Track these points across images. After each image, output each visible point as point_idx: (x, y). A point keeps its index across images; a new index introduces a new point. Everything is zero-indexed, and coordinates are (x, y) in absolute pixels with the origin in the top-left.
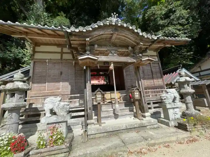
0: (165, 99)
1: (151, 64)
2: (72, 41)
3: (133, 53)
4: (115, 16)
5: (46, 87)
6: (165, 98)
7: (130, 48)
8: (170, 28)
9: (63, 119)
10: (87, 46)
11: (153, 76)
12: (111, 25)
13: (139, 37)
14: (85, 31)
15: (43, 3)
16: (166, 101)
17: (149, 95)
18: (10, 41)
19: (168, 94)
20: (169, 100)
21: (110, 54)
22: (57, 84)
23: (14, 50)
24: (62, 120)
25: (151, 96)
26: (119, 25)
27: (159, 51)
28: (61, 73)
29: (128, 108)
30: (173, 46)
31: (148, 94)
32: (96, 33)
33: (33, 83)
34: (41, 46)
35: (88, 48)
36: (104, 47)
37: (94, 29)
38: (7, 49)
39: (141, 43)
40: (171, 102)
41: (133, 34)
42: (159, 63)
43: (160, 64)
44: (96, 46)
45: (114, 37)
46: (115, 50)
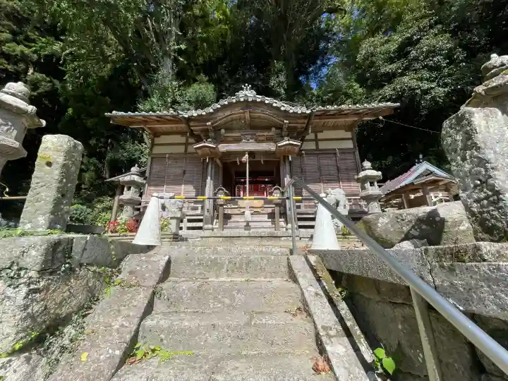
1: (338, 156)
2: (192, 126)
4: (248, 88)
7: (273, 129)
8: (406, 79)
11: (339, 177)
12: (238, 102)
13: (281, 113)
14: (204, 113)
15: (173, 65)
18: (124, 132)
21: (244, 140)
22: (177, 187)
23: (129, 146)
26: (250, 100)
28: (184, 172)
29: (270, 220)
30: (381, 118)
32: (221, 115)
33: (149, 185)
34: (161, 136)
35: (212, 134)
36: (236, 131)
37: (217, 110)
38: (120, 145)
39: (285, 121)
42: (354, 153)
43: (357, 153)
44: (223, 131)
45: (247, 115)
46: (252, 135)
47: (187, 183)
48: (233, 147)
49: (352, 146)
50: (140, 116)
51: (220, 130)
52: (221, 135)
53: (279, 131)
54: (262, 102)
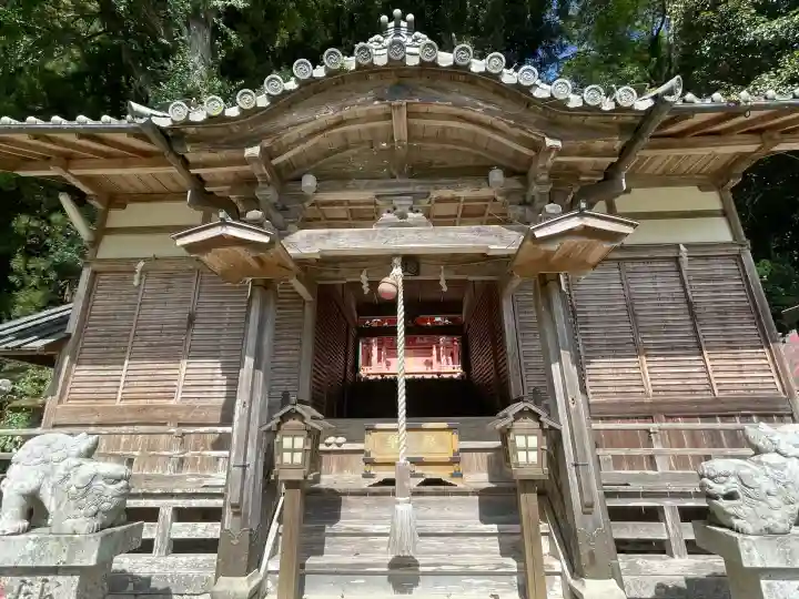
0: (730, 496)
1: (685, 266)
3: (524, 203)
4: (403, 24)
5: (122, 385)
6: (732, 485)
7: (496, 176)
9: (64, 557)
10: (260, 185)
11: (697, 337)
12: (366, 71)
13: (534, 111)
14: (233, 112)
16: (740, 512)
17: (652, 458)
19: (759, 463)
20: (762, 508)
21: (386, 216)
22: (165, 369)
24: (61, 559)
25: (662, 466)
26: (412, 61)
27: (733, 182)
28: (191, 320)
29: (494, 528)
31: (647, 452)
33: (76, 360)
34: (129, 206)
35: (267, 193)
36: (358, 182)
37: (283, 102)
39: (549, 142)
40: (782, 527)
41: (501, 101)
42: (738, 258)
44: (309, 182)
45: (400, 126)
46: (416, 196)
47: (197, 354)
48: (347, 241)
49: (728, 238)
50: (19, 130)
51: (299, 179)
52: (302, 198)
53: (514, 184)
54: (459, 72)
